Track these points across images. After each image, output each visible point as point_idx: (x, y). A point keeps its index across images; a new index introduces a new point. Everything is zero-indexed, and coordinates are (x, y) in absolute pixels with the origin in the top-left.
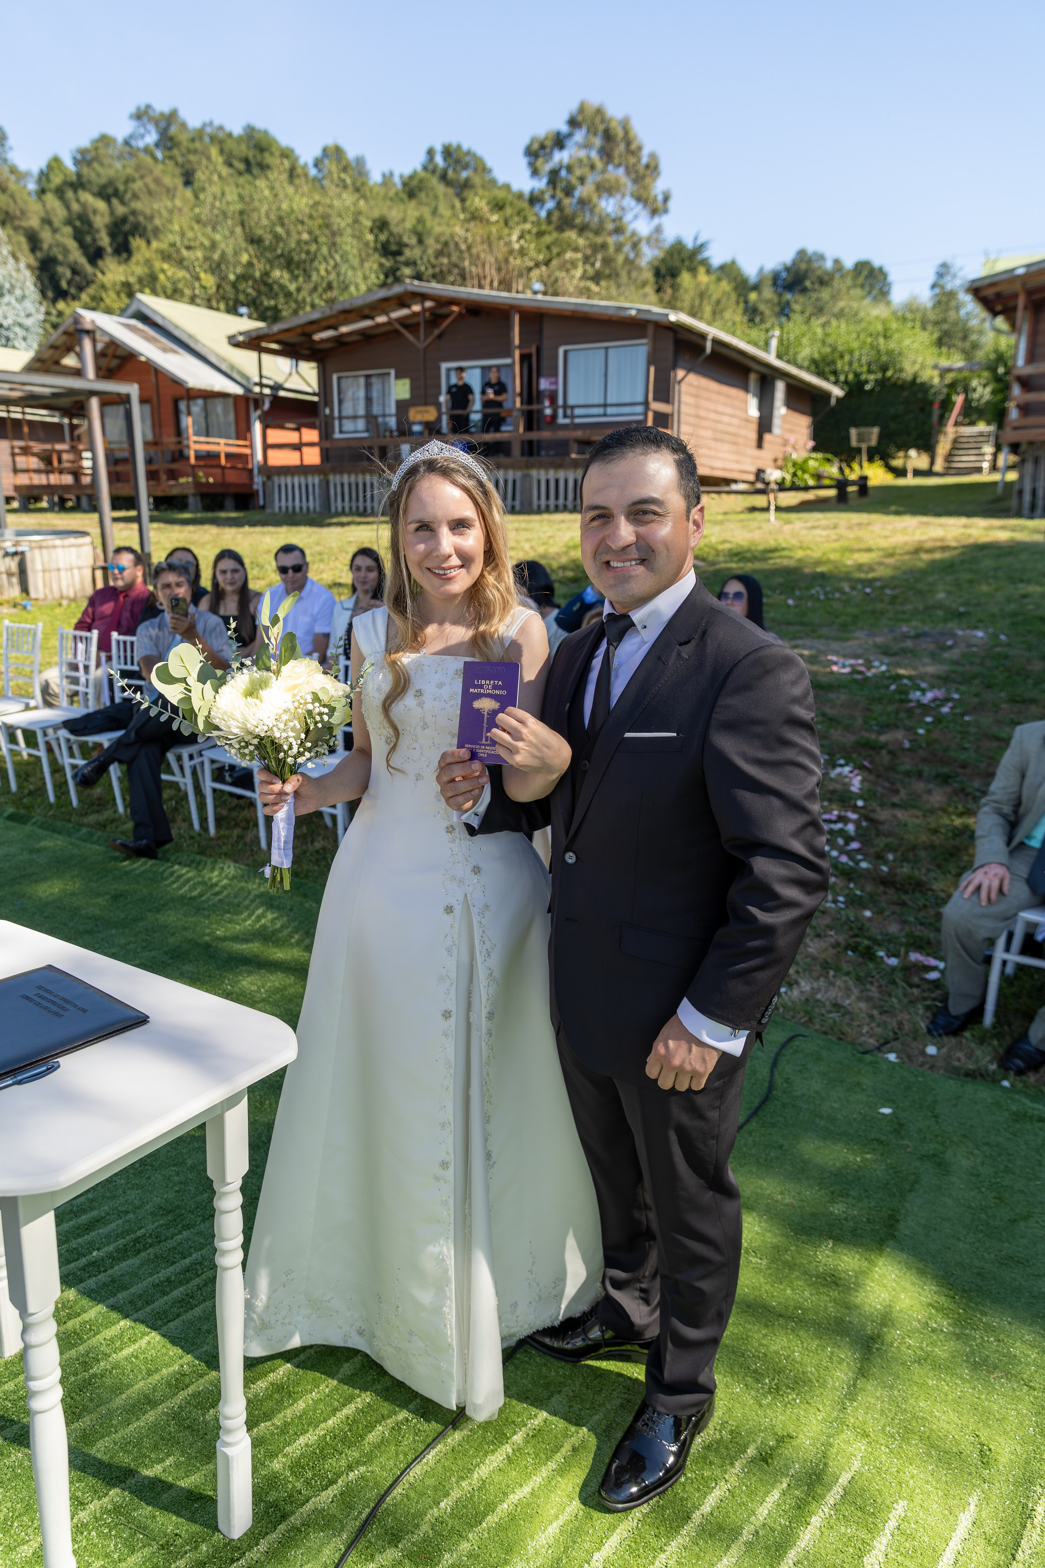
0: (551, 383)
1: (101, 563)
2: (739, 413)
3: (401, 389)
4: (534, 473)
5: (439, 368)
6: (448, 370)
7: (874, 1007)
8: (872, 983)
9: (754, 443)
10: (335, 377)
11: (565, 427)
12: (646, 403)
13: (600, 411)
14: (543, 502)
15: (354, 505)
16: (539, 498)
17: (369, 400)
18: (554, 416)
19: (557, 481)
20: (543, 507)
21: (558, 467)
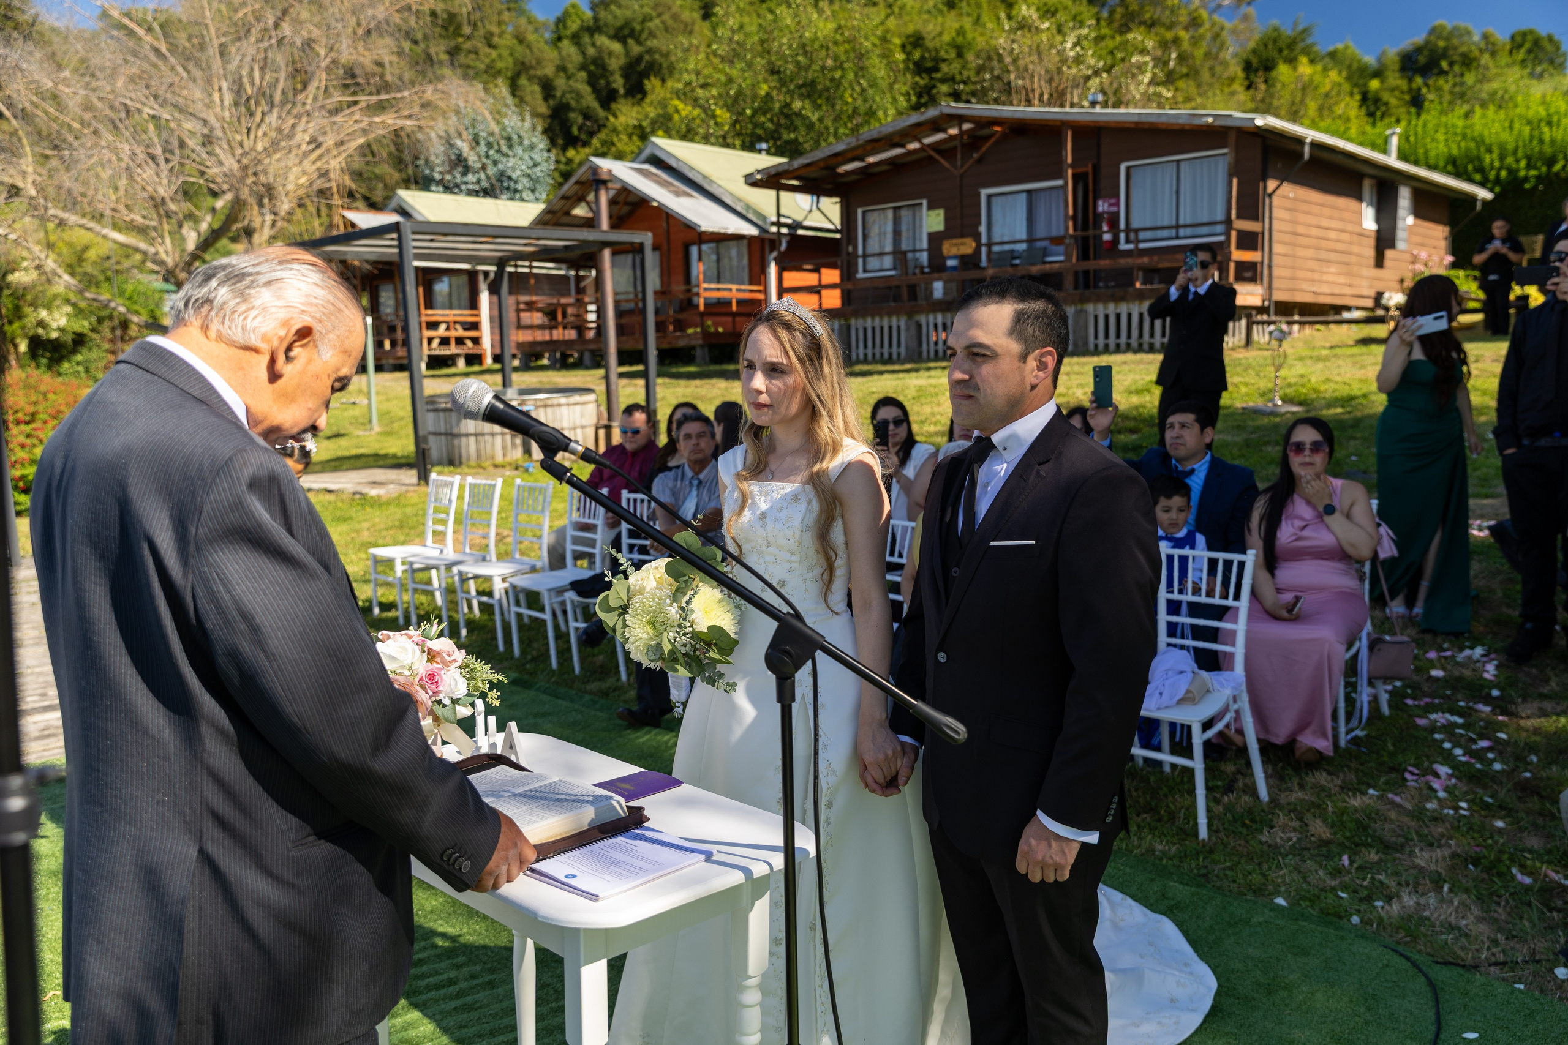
0: (1111, 205)
1: (605, 422)
2: (1349, 227)
3: (934, 221)
4: (1090, 308)
5: (979, 195)
6: (989, 197)
7: (1499, 930)
8: (1498, 904)
9: (1372, 262)
10: (860, 211)
11: (1128, 253)
12: (1228, 222)
13: (1173, 232)
14: (1101, 341)
15: (878, 351)
16: (1096, 337)
17: (897, 233)
18: (1115, 241)
19: (1118, 316)
20: (1101, 347)
21: (1118, 299)
